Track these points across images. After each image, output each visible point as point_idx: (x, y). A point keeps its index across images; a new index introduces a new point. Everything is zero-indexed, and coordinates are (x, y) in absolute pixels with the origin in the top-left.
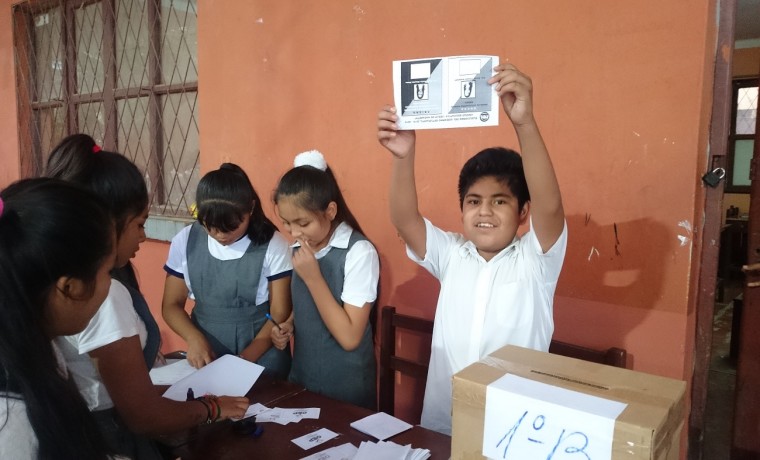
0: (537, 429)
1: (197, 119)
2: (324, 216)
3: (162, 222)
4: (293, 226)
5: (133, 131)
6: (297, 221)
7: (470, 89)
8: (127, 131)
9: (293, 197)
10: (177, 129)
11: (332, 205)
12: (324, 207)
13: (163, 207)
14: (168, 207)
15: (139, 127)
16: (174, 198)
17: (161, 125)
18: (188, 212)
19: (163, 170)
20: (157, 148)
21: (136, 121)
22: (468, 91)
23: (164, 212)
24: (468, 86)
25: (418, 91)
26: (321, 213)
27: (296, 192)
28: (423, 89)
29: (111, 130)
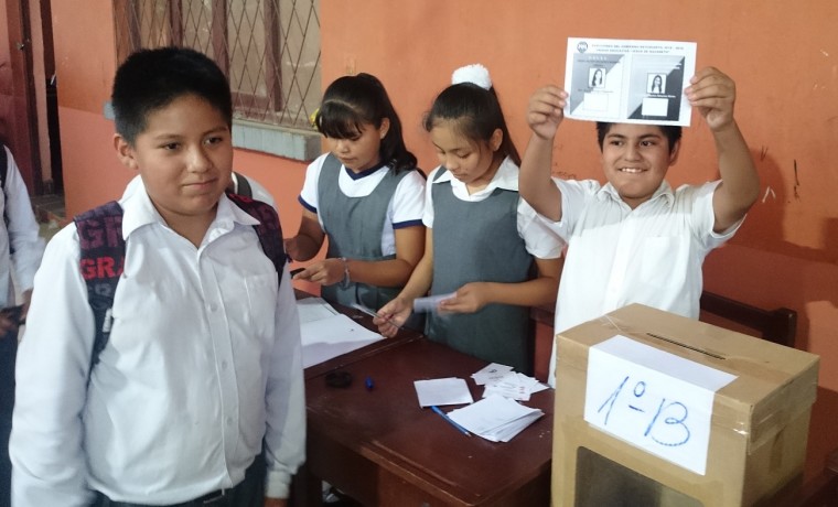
0: (638, 396)
1: (317, 9)
2: (488, 147)
3: (279, 134)
4: (448, 156)
5: (244, 20)
6: (454, 151)
7: (595, 78)
8: (237, 21)
9: (453, 122)
10: (294, 21)
11: (498, 133)
12: (488, 135)
13: (279, 114)
14: (286, 115)
15: (252, 17)
16: (293, 105)
17: (276, 16)
18: (309, 122)
19: (280, 71)
20: (273, 45)
21: (248, 7)
22: (598, 77)
23: (281, 120)
24: (597, 82)
25: (660, 86)
26: (482, 143)
27: (456, 115)
28: (653, 87)
29: (220, 18)
